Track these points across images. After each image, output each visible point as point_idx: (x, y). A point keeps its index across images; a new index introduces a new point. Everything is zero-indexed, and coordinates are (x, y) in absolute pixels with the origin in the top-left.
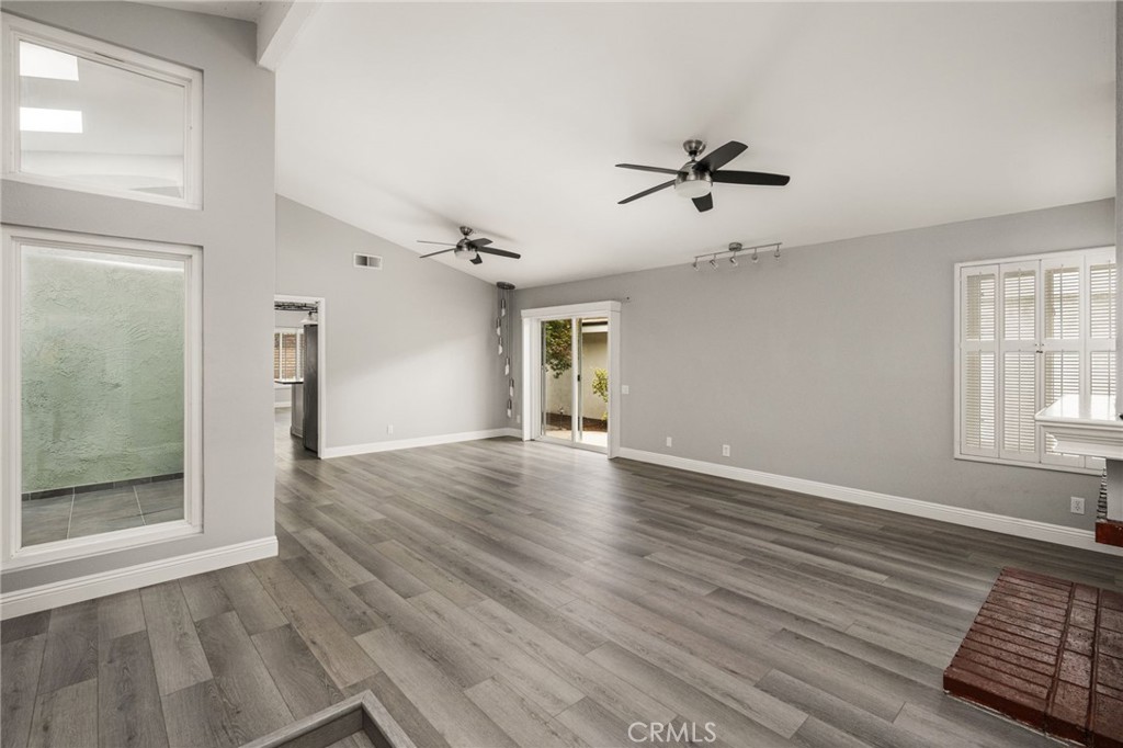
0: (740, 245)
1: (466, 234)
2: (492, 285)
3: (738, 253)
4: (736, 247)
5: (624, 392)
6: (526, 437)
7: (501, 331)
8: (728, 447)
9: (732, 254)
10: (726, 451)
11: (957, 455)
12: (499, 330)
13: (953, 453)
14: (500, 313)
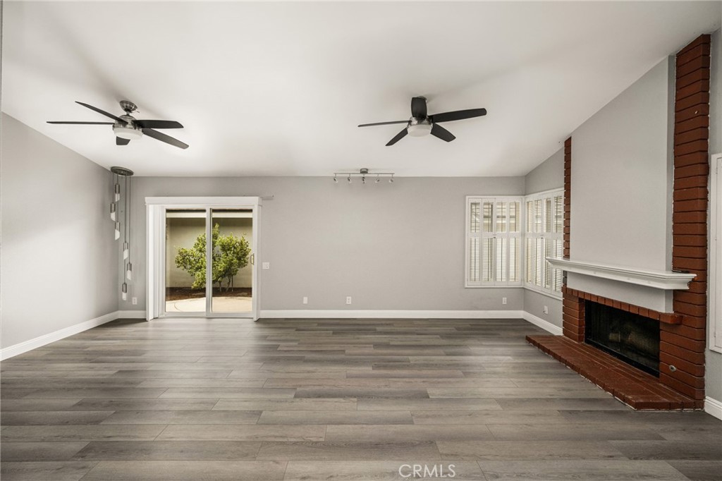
0: (367, 170)
1: (128, 110)
2: (104, 169)
3: (366, 175)
4: (364, 172)
5: (264, 267)
6: (150, 317)
7: (117, 216)
8: (350, 298)
9: (362, 175)
10: (349, 300)
11: (466, 286)
12: (113, 216)
13: (464, 285)
14: (114, 198)
